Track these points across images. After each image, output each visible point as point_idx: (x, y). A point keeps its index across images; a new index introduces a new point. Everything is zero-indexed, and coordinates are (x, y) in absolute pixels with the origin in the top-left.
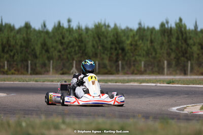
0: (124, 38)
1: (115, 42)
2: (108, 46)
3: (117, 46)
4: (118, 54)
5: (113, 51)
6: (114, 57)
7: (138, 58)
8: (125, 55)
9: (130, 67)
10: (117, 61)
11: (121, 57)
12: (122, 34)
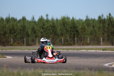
0: (77, 25)
1: (73, 27)
2: (69, 29)
3: (74, 29)
4: (74, 34)
5: (72, 32)
6: (72, 36)
7: (86, 36)
8: (79, 34)
9: (81, 41)
10: (74, 38)
11: (76, 36)
12: (76, 23)
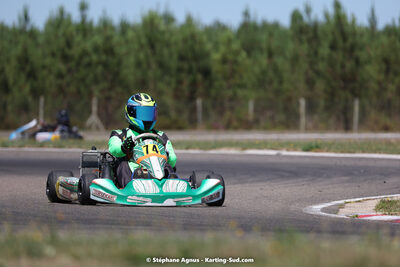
0: (209, 46)
2: (174, 63)
3: (194, 65)
4: (194, 84)
5: (183, 76)
6: (185, 87)
7: (240, 93)
8: (211, 85)
9: (221, 113)
10: (192, 98)
11: (201, 89)
